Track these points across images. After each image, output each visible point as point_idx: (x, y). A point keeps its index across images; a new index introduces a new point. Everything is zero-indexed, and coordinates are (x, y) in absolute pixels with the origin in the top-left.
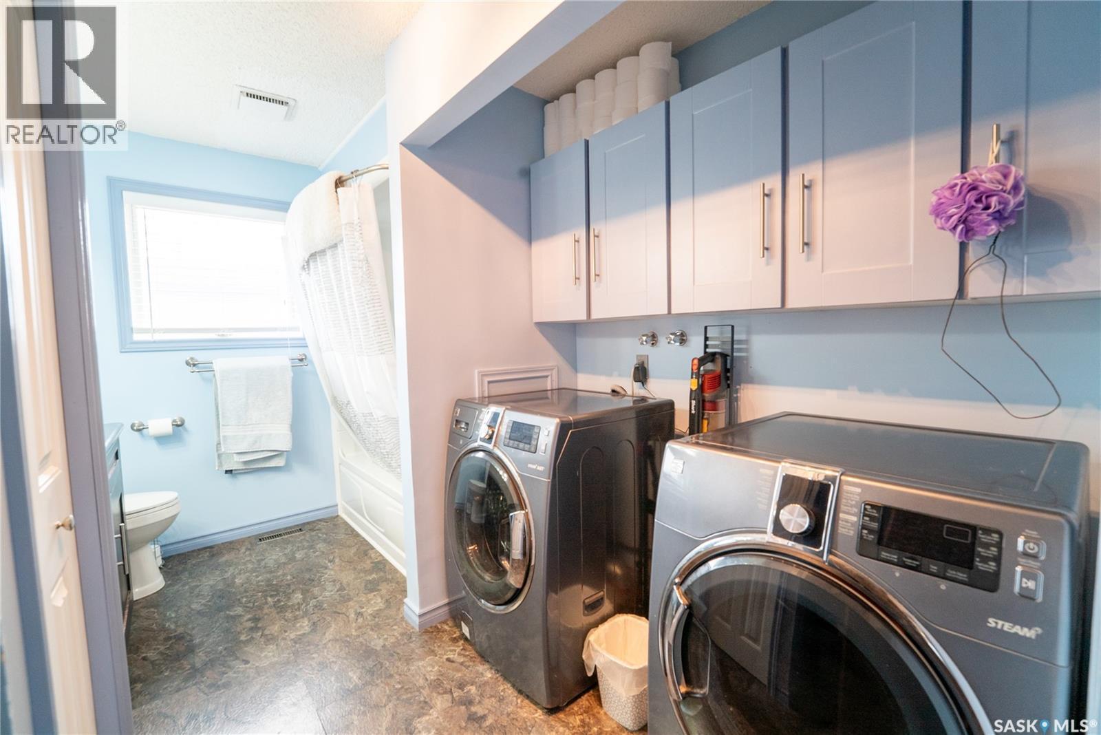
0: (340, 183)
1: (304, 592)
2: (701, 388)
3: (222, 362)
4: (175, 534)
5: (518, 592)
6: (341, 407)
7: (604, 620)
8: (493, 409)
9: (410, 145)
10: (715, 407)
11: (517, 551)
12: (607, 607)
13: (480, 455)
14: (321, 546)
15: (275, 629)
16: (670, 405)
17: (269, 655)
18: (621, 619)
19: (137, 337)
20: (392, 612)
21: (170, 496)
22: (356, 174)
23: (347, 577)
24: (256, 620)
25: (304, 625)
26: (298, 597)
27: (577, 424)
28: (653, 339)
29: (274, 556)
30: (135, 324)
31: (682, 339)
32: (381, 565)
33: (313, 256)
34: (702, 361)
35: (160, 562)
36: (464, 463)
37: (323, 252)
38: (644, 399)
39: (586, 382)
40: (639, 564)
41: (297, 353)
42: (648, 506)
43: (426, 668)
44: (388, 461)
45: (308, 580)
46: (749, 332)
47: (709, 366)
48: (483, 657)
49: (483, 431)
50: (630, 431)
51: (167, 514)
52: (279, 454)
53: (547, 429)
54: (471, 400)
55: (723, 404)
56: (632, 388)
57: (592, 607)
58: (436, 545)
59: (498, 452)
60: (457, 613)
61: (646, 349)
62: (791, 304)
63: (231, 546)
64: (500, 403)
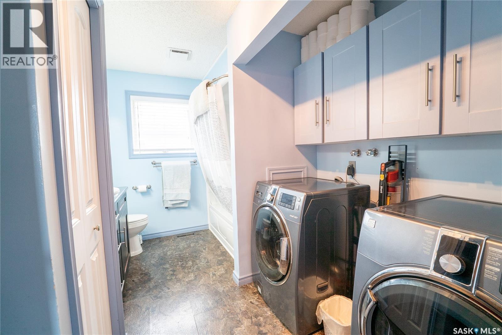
0: (208, 85)
1: (193, 261)
2: (386, 179)
3: (165, 163)
4: (147, 231)
5: (284, 277)
6: (210, 183)
7: (328, 296)
8: (274, 187)
9: (236, 64)
10: (394, 190)
11: (283, 256)
12: (330, 290)
13: (267, 208)
14: (201, 242)
15: (180, 276)
16: (368, 188)
17: (177, 287)
18: (337, 297)
19: (135, 153)
20: (228, 276)
21: (144, 216)
22: (215, 80)
23: (210, 257)
24: (174, 271)
25: (192, 276)
26: (190, 263)
27: (315, 196)
28: (359, 153)
29: (183, 244)
30: (134, 148)
31: (375, 153)
32: (225, 253)
33: (198, 117)
34: (387, 165)
35: (142, 242)
36: (261, 211)
37: (202, 115)
38: (352, 184)
39: (321, 174)
40: (348, 270)
41: (193, 159)
42: (354, 240)
43: (241, 304)
44: (228, 207)
45: (195, 256)
46: (416, 148)
47: (391, 168)
48: (267, 304)
49: (269, 197)
50: (344, 202)
51: (143, 223)
52: (186, 201)
53: (300, 198)
54: (264, 182)
55: (399, 189)
56: (346, 178)
57: (322, 289)
58: (247, 247)
59: (275, 207)
60: (256, 281)
61: (355, 158)
62: (445, 132)
63: (168, 238)
64: (277, 184)
